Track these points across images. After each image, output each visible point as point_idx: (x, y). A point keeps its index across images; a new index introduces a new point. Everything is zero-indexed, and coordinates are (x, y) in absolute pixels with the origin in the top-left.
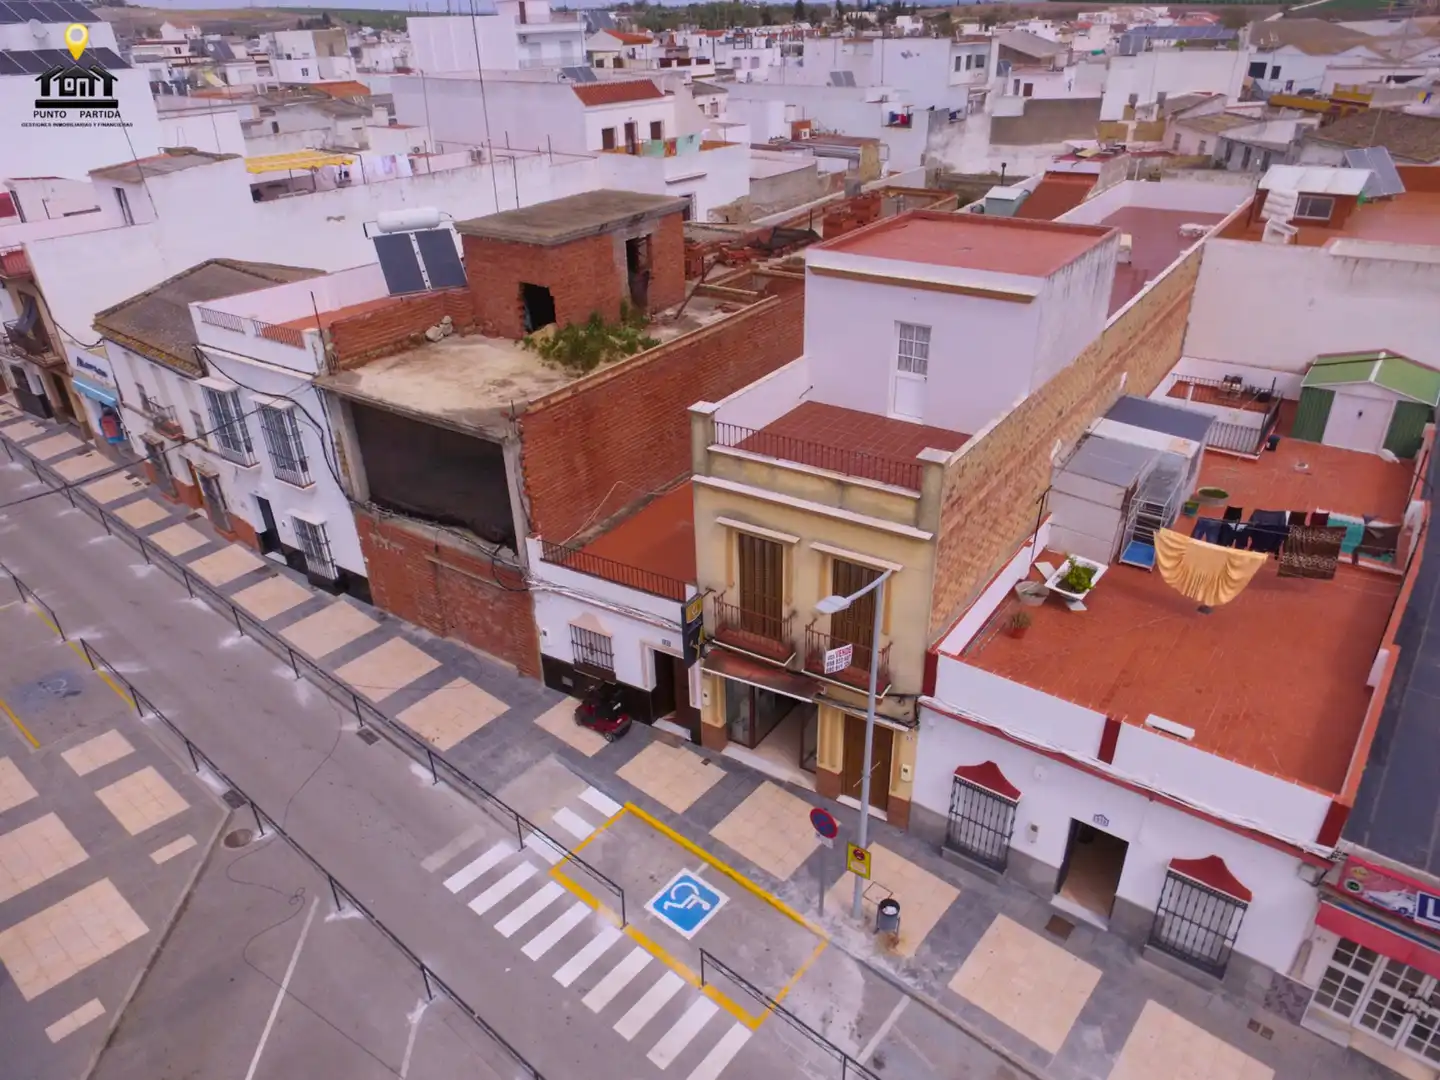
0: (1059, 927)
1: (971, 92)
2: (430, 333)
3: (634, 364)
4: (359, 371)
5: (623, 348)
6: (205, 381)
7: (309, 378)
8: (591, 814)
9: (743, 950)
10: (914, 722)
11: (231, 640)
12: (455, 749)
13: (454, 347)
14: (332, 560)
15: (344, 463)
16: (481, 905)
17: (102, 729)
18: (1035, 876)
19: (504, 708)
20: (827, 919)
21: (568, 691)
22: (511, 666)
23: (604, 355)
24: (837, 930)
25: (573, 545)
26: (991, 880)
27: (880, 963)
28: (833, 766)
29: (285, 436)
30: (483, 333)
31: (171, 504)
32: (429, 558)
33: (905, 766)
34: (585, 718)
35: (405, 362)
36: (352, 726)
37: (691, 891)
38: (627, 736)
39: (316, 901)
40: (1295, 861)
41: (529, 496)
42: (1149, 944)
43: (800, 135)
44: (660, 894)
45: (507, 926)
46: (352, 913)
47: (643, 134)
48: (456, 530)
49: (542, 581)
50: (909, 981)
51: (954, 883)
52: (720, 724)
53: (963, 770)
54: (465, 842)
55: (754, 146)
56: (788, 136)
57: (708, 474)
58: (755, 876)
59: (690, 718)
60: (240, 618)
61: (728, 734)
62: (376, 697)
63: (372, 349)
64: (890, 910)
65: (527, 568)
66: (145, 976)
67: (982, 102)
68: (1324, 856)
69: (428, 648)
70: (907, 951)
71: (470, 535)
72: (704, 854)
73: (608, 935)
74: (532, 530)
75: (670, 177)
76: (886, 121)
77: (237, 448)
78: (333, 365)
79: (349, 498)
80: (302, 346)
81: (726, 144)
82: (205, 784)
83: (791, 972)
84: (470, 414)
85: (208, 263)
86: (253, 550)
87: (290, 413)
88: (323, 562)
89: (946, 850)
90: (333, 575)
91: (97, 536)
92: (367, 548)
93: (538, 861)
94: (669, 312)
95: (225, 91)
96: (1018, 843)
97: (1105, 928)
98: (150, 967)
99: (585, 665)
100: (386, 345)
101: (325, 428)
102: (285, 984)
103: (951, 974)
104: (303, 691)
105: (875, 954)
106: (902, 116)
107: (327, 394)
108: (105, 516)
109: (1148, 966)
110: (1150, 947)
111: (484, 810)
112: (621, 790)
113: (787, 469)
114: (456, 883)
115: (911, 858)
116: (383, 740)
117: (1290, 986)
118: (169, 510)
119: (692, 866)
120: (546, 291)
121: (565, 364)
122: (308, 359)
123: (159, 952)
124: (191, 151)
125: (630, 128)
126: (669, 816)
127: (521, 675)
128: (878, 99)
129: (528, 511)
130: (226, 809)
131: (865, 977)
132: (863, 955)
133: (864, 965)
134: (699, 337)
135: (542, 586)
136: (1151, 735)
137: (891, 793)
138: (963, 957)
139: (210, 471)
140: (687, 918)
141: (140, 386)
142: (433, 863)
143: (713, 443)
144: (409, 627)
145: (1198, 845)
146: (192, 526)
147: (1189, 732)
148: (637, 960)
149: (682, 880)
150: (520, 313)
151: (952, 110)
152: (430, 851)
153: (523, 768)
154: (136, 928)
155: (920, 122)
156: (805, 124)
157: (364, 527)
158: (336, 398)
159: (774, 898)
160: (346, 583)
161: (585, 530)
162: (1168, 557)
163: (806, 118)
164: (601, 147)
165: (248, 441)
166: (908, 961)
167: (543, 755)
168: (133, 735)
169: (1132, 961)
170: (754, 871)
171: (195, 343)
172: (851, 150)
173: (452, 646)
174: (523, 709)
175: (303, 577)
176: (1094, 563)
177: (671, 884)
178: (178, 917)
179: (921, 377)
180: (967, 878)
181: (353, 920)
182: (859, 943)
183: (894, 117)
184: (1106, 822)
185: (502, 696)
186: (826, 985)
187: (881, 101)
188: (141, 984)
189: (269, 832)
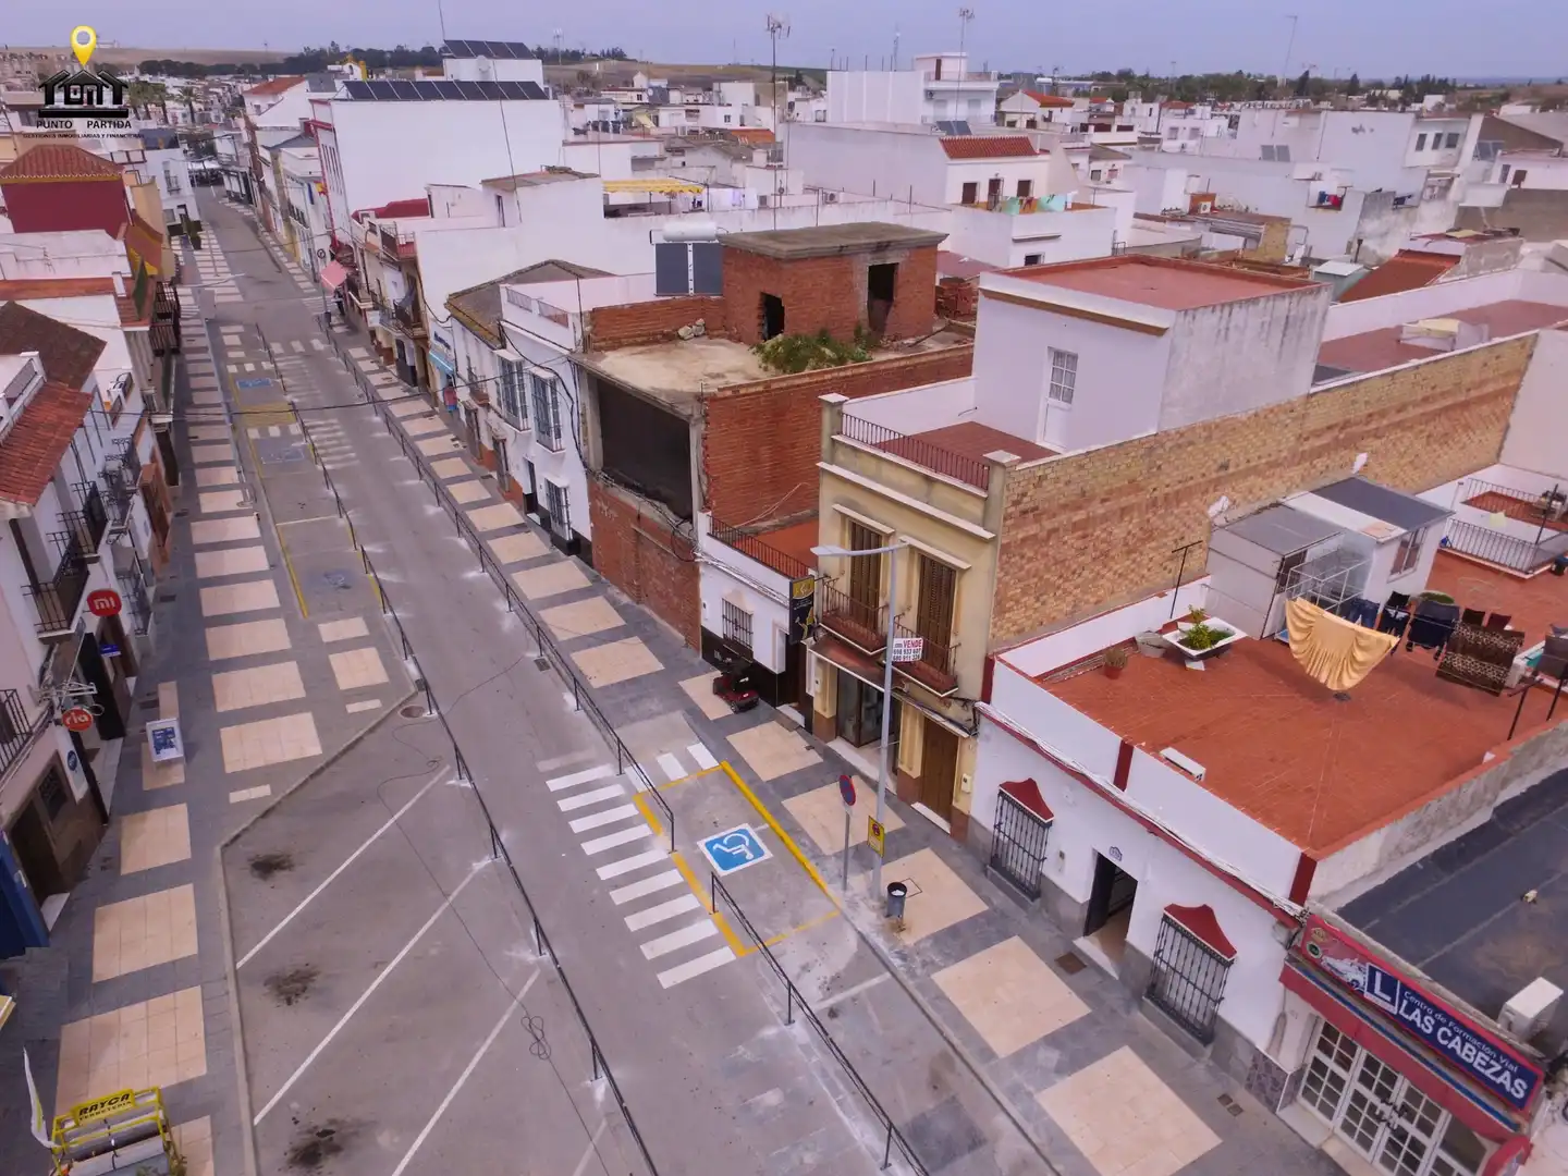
0: (1070, 964)
1: (1429, 175)
2: (681, 332)
3: (836, 374)
4: (609, 353)
5: (832, 361)
6: (502, 353)
7: (566, 352)
8: (689, 763)
9: (763, 898)
10: (973, 731)
11: (474, 574)
12: (604, 689)
13: (698, 346)
14: (569, 523)
15: (586, 434)
16: (566, 805)
17: (354, 614)
18: (1065, 910)
19: (661, 667)
20: (849, 893)
21: (716, 664)
22: (681, 637)
23: (812, 362)
24: (853, 905)
25: (746, 531)
26: (1022, 905)
27: (879, 941)
28: (911, 769)
29: (546, 405)
30: (730, 338)
31: (474, 464)
32: (633, 526)
33: (965, 776)
34: (721, 689)
35: (651, 352)
36: (534, 655)
37: (743, 842)
38: (752, 711)
39: (448, 767)
40: (1272, 920)
41: (707, 474)
42: (1148, 996)
43: (1200, 208)
44: (716, 837)
45: (578, 826)
46: (468, 785)
47: (1009, 190)
48: (657, 503)
49: (705, 554)
50: (897, 962)
51: (987, 900)
52: (828, 715)
53: (1007, 786)
54: (579, 757)
55: (1137, 216)
56: (1186, 209)
57: (832, 462)
58: (804, 845)
59: (805, 705)
60: (484, 556)
61: (839, 732)
62: (562, 636)
63: (626, 337)
64: (898, 893)
65: (696, 541)
66: (306, 782)
67: (1446, 188)
68: (1292, 914)
69: (621, 610)
70: (908, 940)
71: (664, 507)
72: (767, 815)
73: (658, 853)
74: (706, 506)
75: (1018, 235)
76: (1314, 200)
77: (516, 414)
78: (587, 342)
79: (585, 465)
80: (567, 325)
81: (1093, 207)
82: (407, 670)
83: (795, 924)
84: (668, 393)
85: (546, 263)
86: (519, 510)
87: (553, 384)
88: (561, 523)
89: (991, 870)
90: (569, 536)
91: (412, 479)
92: (594, 514)
93: (629, 787)
94: (911, 341)
95: (655, 131)
96: (1048, 870)
97: (1115, 975)
98: (312, 776)
99: (734, 642)
100: (639, 336)
101: (574, 396)
102: (396, 817)
103: (940, 968)
104: (509, 621)
105: (878, 933)
106: (1335, 197)
107: (579, 369)
108: (422, 465)
109: (1143, 1019)
110: (1148, 1001)
111: (605, 739)
112: (723, 750)
113: (891, 462)
114: (554, 785)
115: (956, 870)
116: (552, 669)
117: (1269, 1065)
118: (472, 469)
119: (754, 824)
120: (779, 301)
121: (777, 367)
122: (568, 338)
123: (322, 769)
124: (566, 171)
125: (995, 185)
126: (753, 780)
127: (686, 646)
128: (1308, 177)
129: (705, 488)
130: (413, 689)
131: (858, 946)
132: (866, 929)
133: (863, 938)
134: (917, 361)
135: (705, 559)
136: (1163, 766)
137: (954, 803)
138: (958, 959)
139: (501, 435)
140: (726, 860)
141: (468, 358)
142: (545, 766)
143: (840, 433)
144: (614, 591)
145: (1193, 892)
146: (484, 484)
147: (1198, 769)
148: (672, 878)
149: (740, 831)
150: (758, 321)
151: (1398, 195)
152: (547, 757)
153: (651, 715)
154: (315, 749)
155: (1352, 205)
156: (1211, 197)
157: (593, 494)
158: (585, 374)
159: (810, 865)
160: (576, 547)
161: (761, 520)
162: (1298, 629)
163: (1211, 191)
164: (960, 200)
165: (524, 408)
166: (905, 947)
167: (672, 709)
168: (371, 624)
169: (1128, 1012)
170: (803, 840)
171: (500, 319)
172: (1252, 229)
173: (643, 613)
174: (675, 670)
175: (547, 536)
176: (1233, 628)
177: (728, 833)
178: (345, 752)
179: (1064, 405)
180: (1000, 899)
181: (466, 788)
182: (868, 919)
183: (1323, 197)
184: (1119, 856)
185: (661, 657)
186: (820, 943)
187: (1313, 179)
188: (301, 786)
189: (435, 713)
